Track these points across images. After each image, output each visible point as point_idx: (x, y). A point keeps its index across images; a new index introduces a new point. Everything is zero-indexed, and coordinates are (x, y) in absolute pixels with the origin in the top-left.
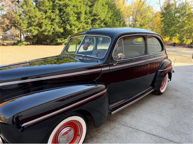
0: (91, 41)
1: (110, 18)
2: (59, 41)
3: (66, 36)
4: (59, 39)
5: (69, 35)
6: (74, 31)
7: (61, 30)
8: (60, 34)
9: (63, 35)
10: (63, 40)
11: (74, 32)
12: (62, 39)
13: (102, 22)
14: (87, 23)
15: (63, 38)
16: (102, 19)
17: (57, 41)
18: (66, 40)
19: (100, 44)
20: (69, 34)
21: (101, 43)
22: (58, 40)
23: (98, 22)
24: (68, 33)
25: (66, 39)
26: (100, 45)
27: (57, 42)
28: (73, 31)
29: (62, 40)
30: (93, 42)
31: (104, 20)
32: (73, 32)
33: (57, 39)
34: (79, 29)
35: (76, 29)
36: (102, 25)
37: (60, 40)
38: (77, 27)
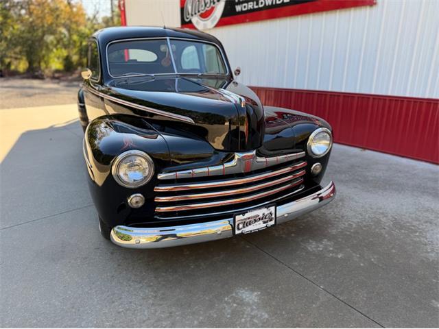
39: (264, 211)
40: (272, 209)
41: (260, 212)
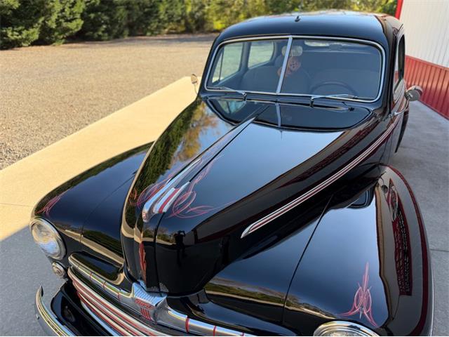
0: (103, 32)
2: (12, 35)
3: (31, 18)
4: (11, 28)
5: (40, 17)
6: (51, 4)
7: (12, 3)
8: (9, 13)
9: (21, 18)
10: (25, 33)
11: (53, 6)
12: (20, 28)
15: (22, 26)
17: (5, 35)
18: (33, 33)
19: (126, 38)
20: (38, 14)
21: (129, 35)
22: (10, 34)
24: (34, 11)
25: (31, 30)
26: (127, 41)
27: (5, 38)
28: (48, 4)
29: (20, 32)
30: (106, 34)
32: (49, 6)
33: (4, 31)
37: (15, 33)
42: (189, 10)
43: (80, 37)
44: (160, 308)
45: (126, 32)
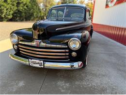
0: (18, 19)
1: (30, 2)
6: (3, 11)
13: (24, 5)
14: (13, 5)
16: (24, 3)
23: (22, 5)
31: (26, 4)
34: (7, 9)
35: (5, 9)
36: (25, 7)
38: (5, 7)
39: (39, 61)
40: (42, 62)
41: (37, 61)
42: (42, 15)
43: (11, 20)
44: (40, 42)
45: (25, 20)
